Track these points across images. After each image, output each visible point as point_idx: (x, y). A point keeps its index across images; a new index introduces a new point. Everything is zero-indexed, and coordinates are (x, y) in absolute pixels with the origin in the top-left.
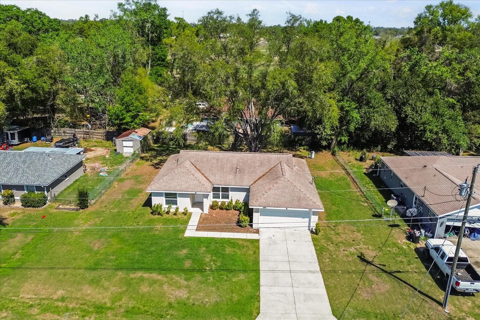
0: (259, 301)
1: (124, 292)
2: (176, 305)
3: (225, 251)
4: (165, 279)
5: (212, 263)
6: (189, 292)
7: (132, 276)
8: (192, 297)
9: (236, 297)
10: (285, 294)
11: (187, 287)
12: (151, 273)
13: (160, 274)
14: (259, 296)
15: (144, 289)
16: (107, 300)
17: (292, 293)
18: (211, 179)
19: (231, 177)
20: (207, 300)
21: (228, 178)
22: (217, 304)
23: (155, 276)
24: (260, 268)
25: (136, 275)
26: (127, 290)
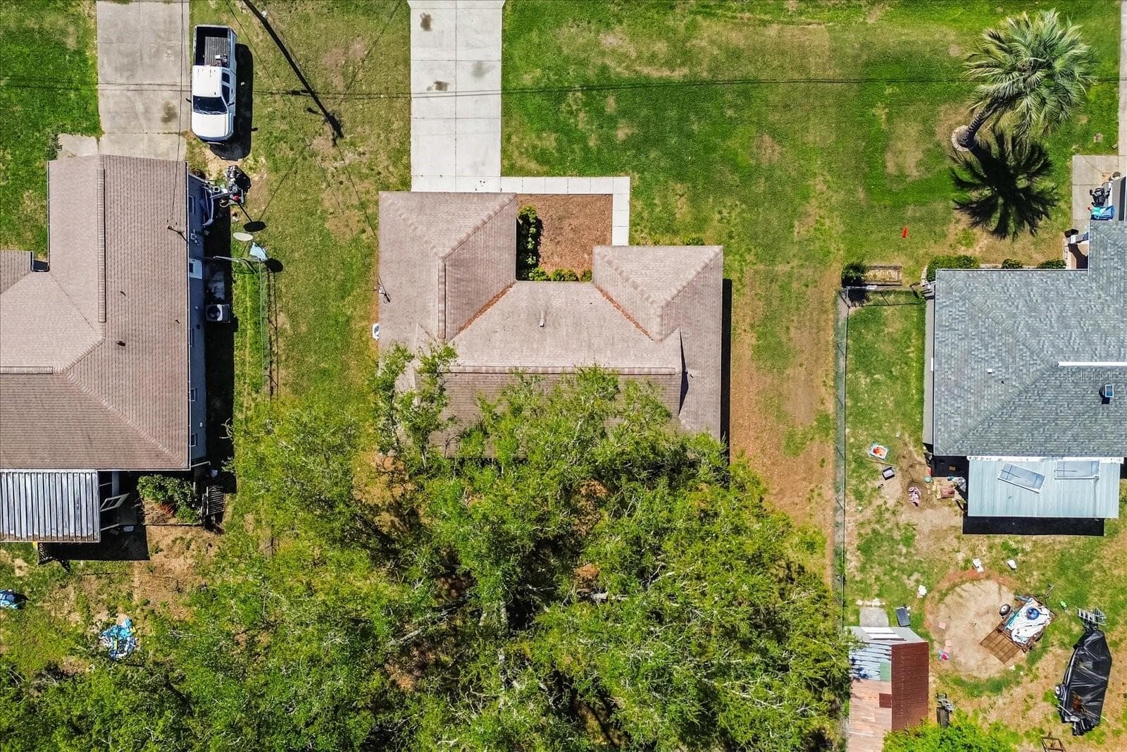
0: (504, 31)
1: (688, 39)
2: (612, 20)
3: (556, 140)
4: (638, 68)
5: (574, 107)
6: (598, 44)
7: (686, 70)
8: (592, 35)
9: (534, 35)
10: (467, 45)
11: (603, 54)
12: (661, 78)
13: (647, 77)
14: (504, 41)
15: (661, 47)
16: (705, 24)
17: (458, 48)
18: (599, 295)
19: (557, 303)
20: (572, 30)
21: (564, 300)
22: (559, 26)
23: (654, 73)
24: (500, 99)
25: (682, 73)
26: (684, 42)
